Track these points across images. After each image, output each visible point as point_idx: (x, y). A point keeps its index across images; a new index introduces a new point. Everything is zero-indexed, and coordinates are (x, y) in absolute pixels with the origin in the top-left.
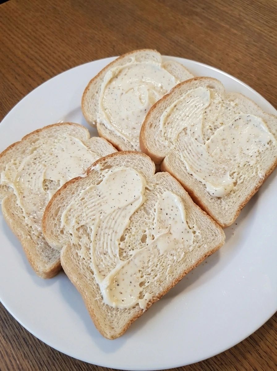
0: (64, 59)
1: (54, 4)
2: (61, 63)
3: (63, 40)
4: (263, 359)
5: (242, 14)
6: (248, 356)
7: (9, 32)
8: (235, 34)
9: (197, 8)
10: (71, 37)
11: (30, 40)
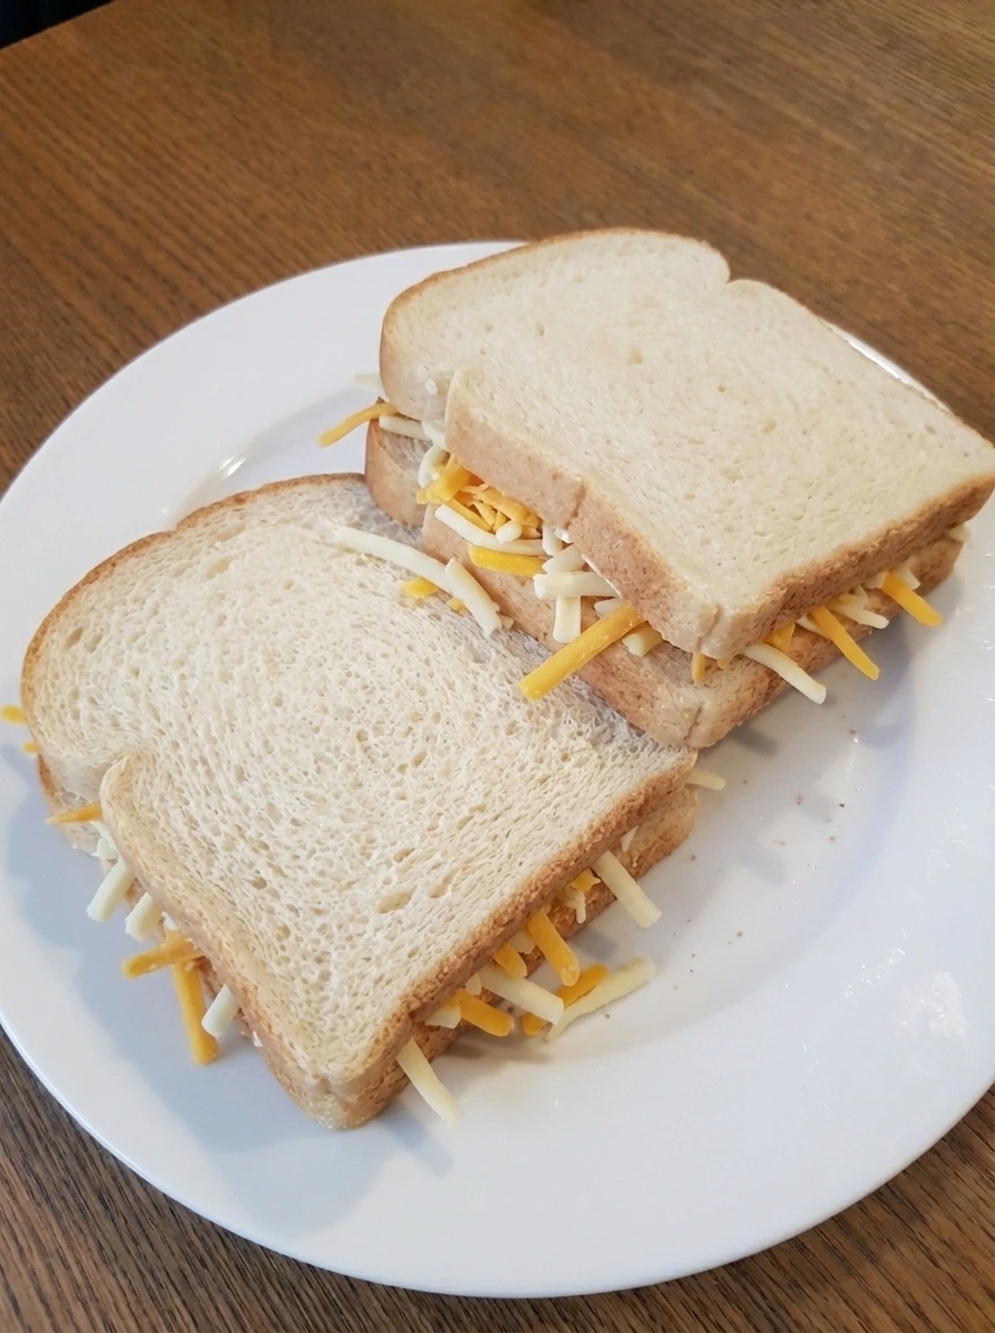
0: (247, 222)
1: (213, 40)
2: (237, 239)
3: (245, 163)
4: (938, 1266)
5: (857, 78)
6: (889, 1257)
7: (57, 133)
8: (836, 149)
9: (704, 56)
10: (271, 150)
11: (129, 158)
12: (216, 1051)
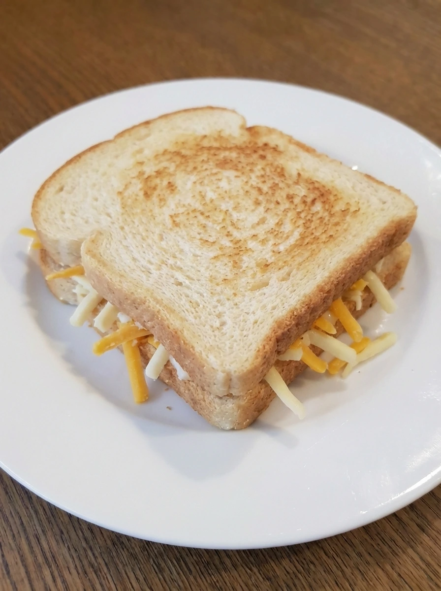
12: (148, 395)
